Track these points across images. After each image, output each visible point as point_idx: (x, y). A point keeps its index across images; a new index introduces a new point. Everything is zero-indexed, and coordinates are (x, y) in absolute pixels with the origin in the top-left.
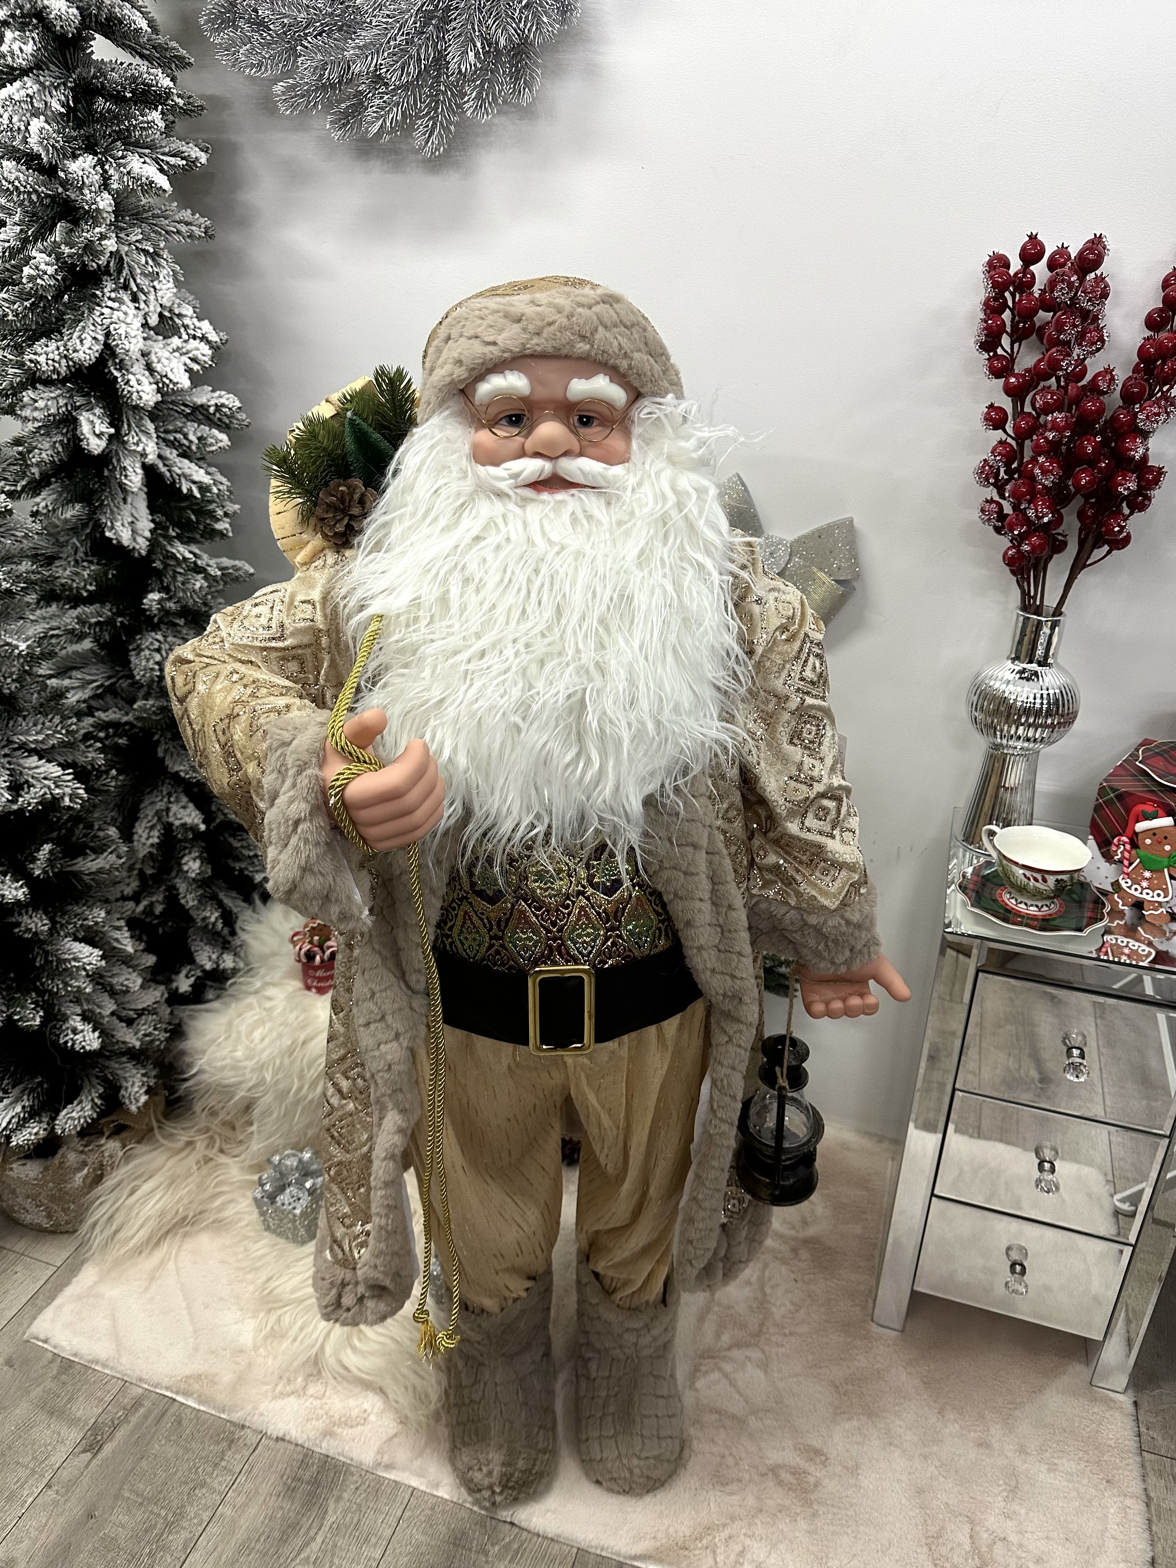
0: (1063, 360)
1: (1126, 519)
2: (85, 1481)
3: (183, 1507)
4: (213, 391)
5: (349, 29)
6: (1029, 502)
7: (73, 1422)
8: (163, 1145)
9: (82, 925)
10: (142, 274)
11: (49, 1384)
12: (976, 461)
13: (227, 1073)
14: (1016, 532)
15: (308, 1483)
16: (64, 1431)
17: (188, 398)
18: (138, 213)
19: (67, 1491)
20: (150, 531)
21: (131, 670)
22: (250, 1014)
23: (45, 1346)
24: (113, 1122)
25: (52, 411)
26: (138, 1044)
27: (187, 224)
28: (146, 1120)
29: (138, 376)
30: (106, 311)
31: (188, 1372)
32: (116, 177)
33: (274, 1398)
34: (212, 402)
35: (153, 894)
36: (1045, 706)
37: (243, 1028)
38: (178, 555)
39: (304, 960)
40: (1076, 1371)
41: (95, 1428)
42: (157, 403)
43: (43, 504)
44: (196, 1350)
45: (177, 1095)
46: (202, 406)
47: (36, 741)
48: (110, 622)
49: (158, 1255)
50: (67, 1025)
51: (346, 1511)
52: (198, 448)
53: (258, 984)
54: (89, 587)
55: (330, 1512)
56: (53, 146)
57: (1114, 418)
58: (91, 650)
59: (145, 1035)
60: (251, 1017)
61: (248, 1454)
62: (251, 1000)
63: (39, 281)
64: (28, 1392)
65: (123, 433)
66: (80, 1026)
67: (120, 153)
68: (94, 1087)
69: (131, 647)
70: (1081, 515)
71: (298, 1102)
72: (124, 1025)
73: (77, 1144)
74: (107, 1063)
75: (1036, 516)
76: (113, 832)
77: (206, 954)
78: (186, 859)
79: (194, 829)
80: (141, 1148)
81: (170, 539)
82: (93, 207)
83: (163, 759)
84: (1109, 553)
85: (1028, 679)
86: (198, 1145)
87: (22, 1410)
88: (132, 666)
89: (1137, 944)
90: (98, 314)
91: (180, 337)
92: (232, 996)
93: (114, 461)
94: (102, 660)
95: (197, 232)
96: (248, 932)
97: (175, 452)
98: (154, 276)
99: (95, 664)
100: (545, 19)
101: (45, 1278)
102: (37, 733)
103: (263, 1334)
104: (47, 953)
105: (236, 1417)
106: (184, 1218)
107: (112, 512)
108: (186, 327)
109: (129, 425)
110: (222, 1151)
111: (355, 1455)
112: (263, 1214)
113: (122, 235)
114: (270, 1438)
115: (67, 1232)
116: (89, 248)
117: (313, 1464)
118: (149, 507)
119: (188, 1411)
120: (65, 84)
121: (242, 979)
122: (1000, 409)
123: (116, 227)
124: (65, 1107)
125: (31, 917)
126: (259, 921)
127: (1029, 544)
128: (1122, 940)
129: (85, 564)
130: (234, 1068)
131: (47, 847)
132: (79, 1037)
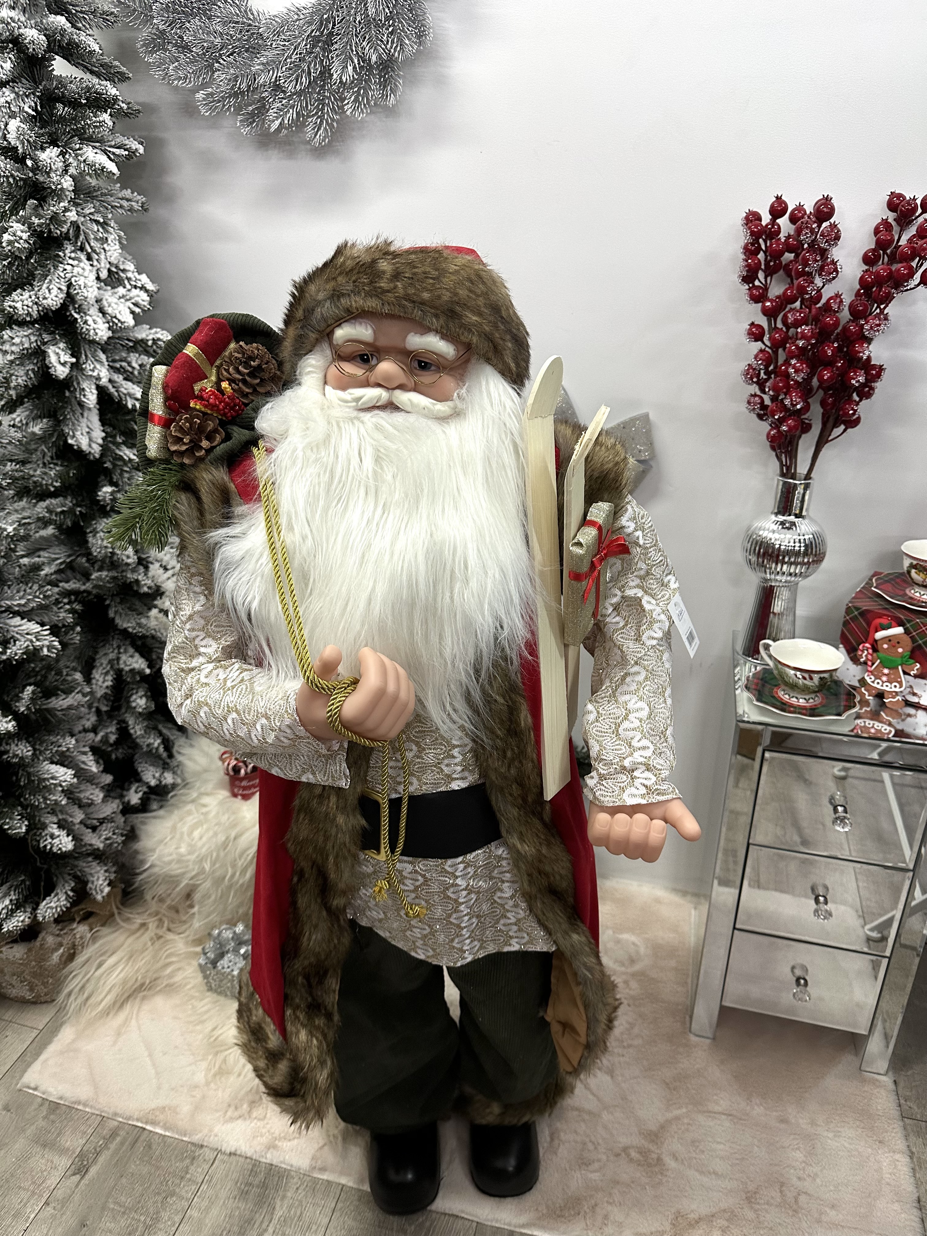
0: (808, 286)
1: (857, 404)
2: (77, 1197)
3: (158, 1213)
4: (150, 329)
5: (254, 50)
6: (786, 394)
7: (63, 1151)
8: (122, 927)
9: (57, 751)
10: (96, 239)
11: (41, 1123)
12: (742, 366)
13: (174, 866)
14: (776, 417)
15: (258, 1187)
16: (56, 1159)
17: (131, 334)
18: (89, 193)
19: (63, 1207)
20: (103, 439)
21: (88, 548)
22: (191, 817)
23: (36, 1093)
24: (83, 909)
25: (26, 345)
26: (101, 846)
27: (128, 200)
28: (109, 908)
29: (94, 317)
30: (68, 268)
31: (153, 1105)
32: (75, 164)
33: (226, 1122)
34: (150, 337)
35: (107, 727)
36: (803, 549)
37: (185, 829)
38: (125, 457)
39: (232, 773)
40: (848, 1060)
41: (82, 1155)
42: (109, 338)
43: (18, 419)
44: (159, 1088)
45: (134, 887)
46: (142, 340)
47: (19, 605)
48: (71, 511)
49: (122, 1016)
50: (46, 832)
51: (290, 1208)
52: (139, 373)
53: (195, 795)
54: (55, 484)
55: (277, 1207)
56: (28, 140)
57: (845, 329)
58: (54, 535)
59: (107, 839)
60: (190, 820)
61: (206, 1167)
62: (190, 807)
63: (16, 244)
64: (23, 1130)
65: (81, 362)
66: (56, 832)
67: (78, 146)
68: (67, 882)
69: (88, 531)
70: (823, 403)
71: (230, 887)
72: (90, 830)
73: (55, 929)
74: (76, 863)
75: (792, 404)
76: (78, 676)
77: (151, 773)
78: (134, 697)
79: (141, 673)
80: (105, 930)
81: (118, 445)
82: (59, 187)
83: (113, 619)
84: (845, 431)
85: (788, 528)
86: (150, 925)
87: (20, 1144)
88: (90, 545)
89: (880, 725)
90: (61, 269)
91: (125, 287)
92: (172, 805)
93: (75, 384)
94: (61, 543)
95: (136, 206)
96: (183, 755)
97: (121, 377)
98: (105, 240)
99: (57, 546)
100: (407, 42)
101: (31, 1039)
102: (20, 598)
103: (213, 1071)
104: (29, 774)
105: (196, 1138)
106: (142, 985)
107: (73, 424)
108: (129, 279)
109: (86, 356)
110: (169, 930)
111: (294, 1163)
112: (206, 977)
113: (79, 209)
114: (224, 1153)
115: (46, 1002)
116: (55, 218)
117: (260, 1171)
118: (100, 420)
119: (156, 1137)
120: (34, 94)
121: (181, 791)
122: (759, 327)
123: (74, 203)
124: (44, 899)
125: (17, 745)
126: (192, 746)
127: (787, 426)
128: (869, 723)
129: (52, 466)
130: (179, 861)
131: (30, 689)
132: (56, 841)
